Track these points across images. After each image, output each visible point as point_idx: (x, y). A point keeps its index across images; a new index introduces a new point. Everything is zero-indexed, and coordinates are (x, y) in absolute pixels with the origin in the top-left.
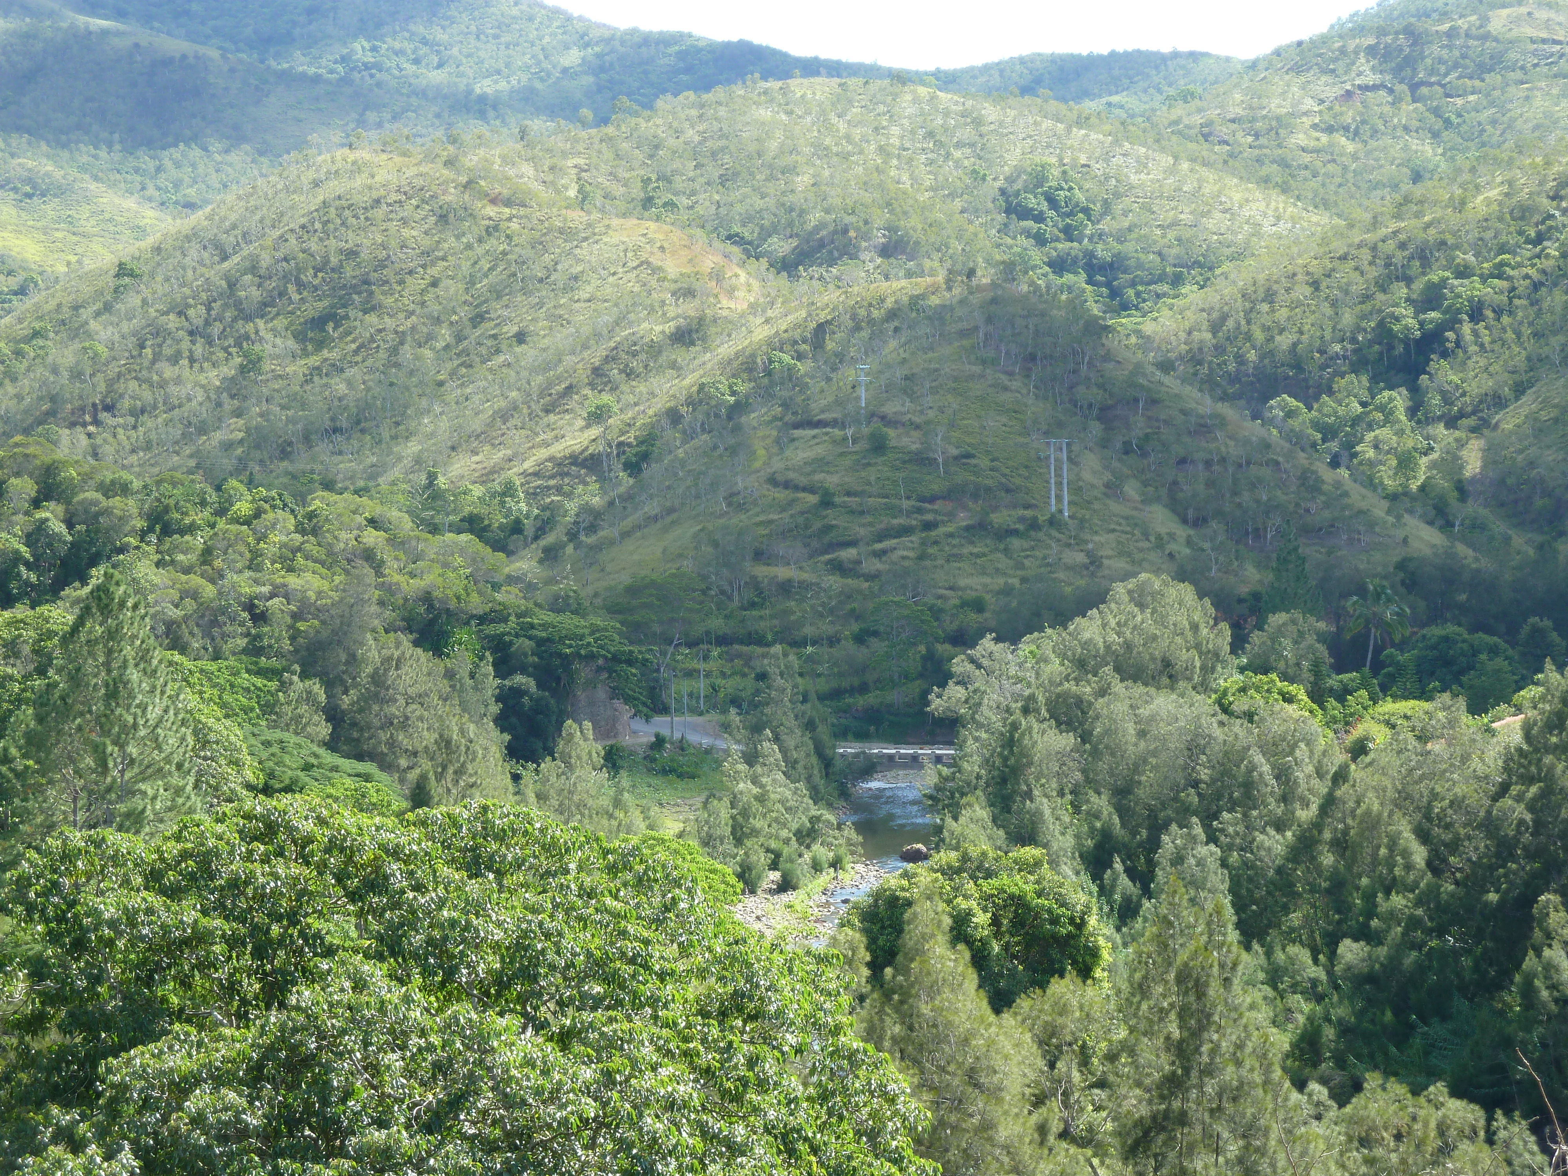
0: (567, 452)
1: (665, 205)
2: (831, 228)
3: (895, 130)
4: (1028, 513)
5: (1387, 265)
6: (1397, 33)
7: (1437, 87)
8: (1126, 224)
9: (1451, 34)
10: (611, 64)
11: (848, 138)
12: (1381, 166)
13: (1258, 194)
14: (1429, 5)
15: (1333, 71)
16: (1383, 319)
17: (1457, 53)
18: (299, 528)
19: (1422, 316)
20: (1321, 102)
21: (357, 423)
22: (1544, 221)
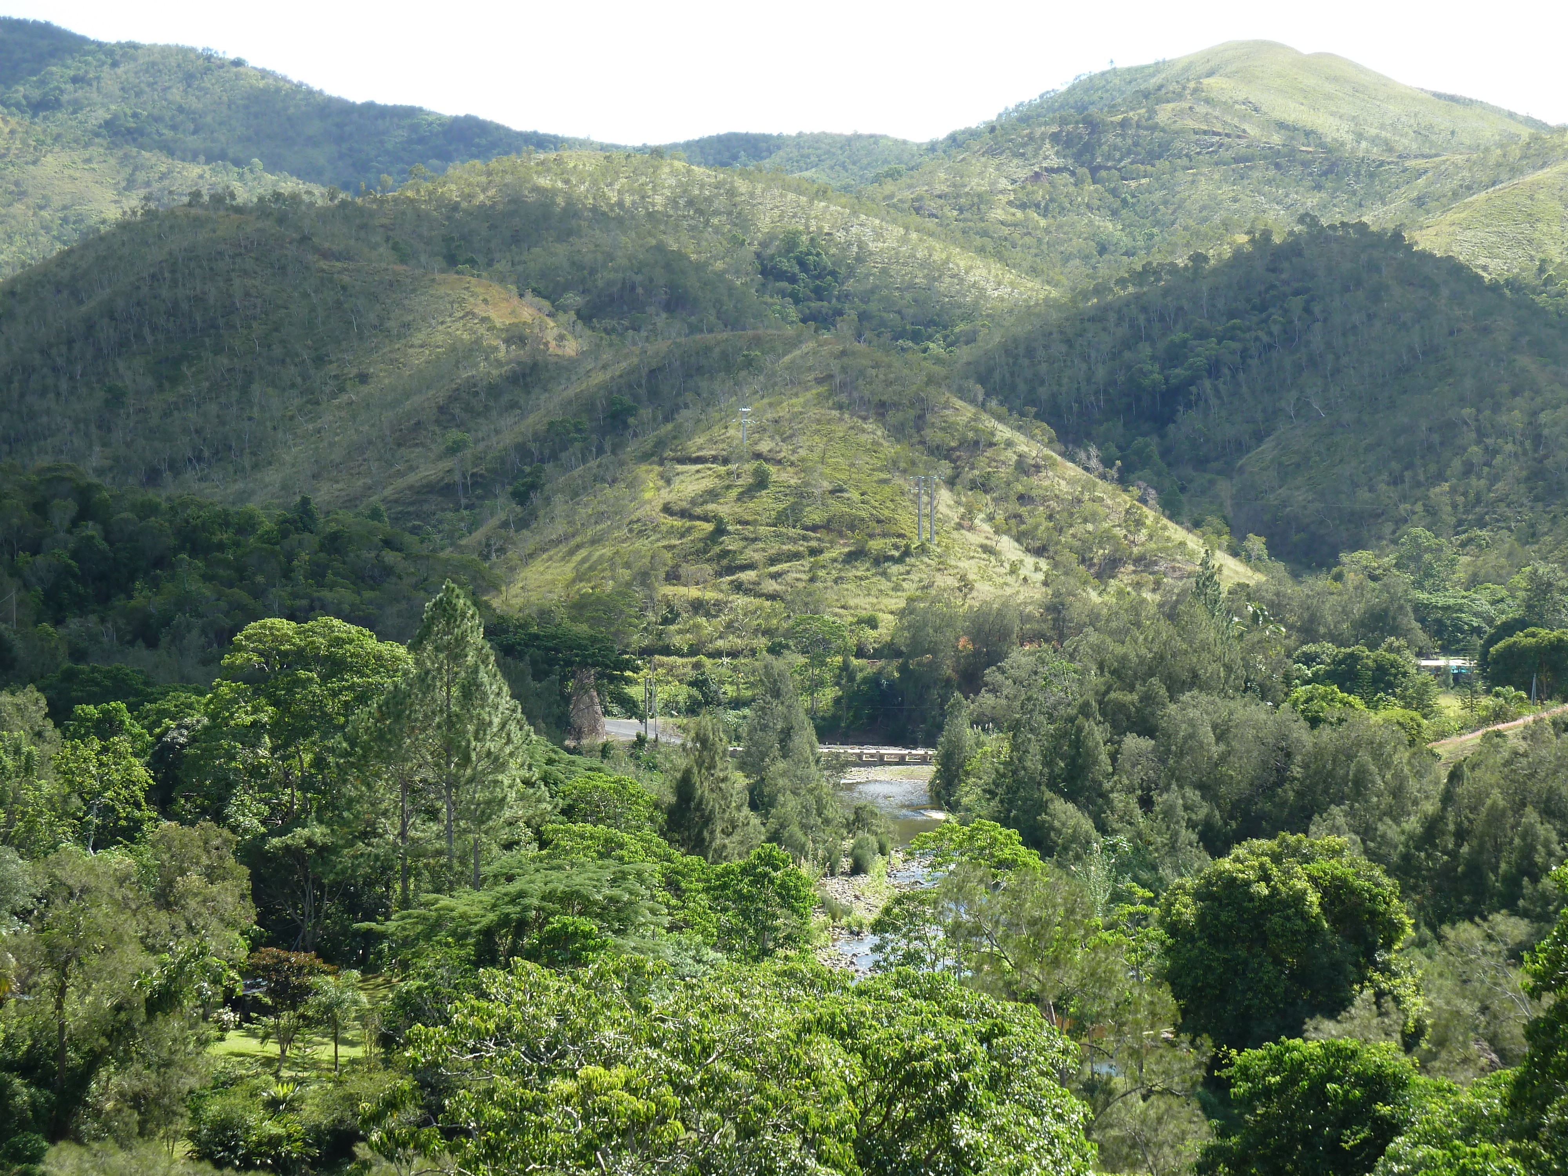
0: (424, 481)
1: (467, 261)
2: (620, 285)
3: (658, 199)
4: (902, 542)
5: (1132, 327)
6: (1077, 123)
7: (1113, 171)
8: (868, 286)
9: (1124, 124)
11: (620, 205)
12: (1071, 240)
13: (978, 262)
14: (1086, 98)
15: (1023, 155)
16: (1132, 374)
17: (1129, 141)
18: (322, 547)
19: (1167, 372)
20: (1014, 182)
21: (217, 453)
22: (1267, 290)
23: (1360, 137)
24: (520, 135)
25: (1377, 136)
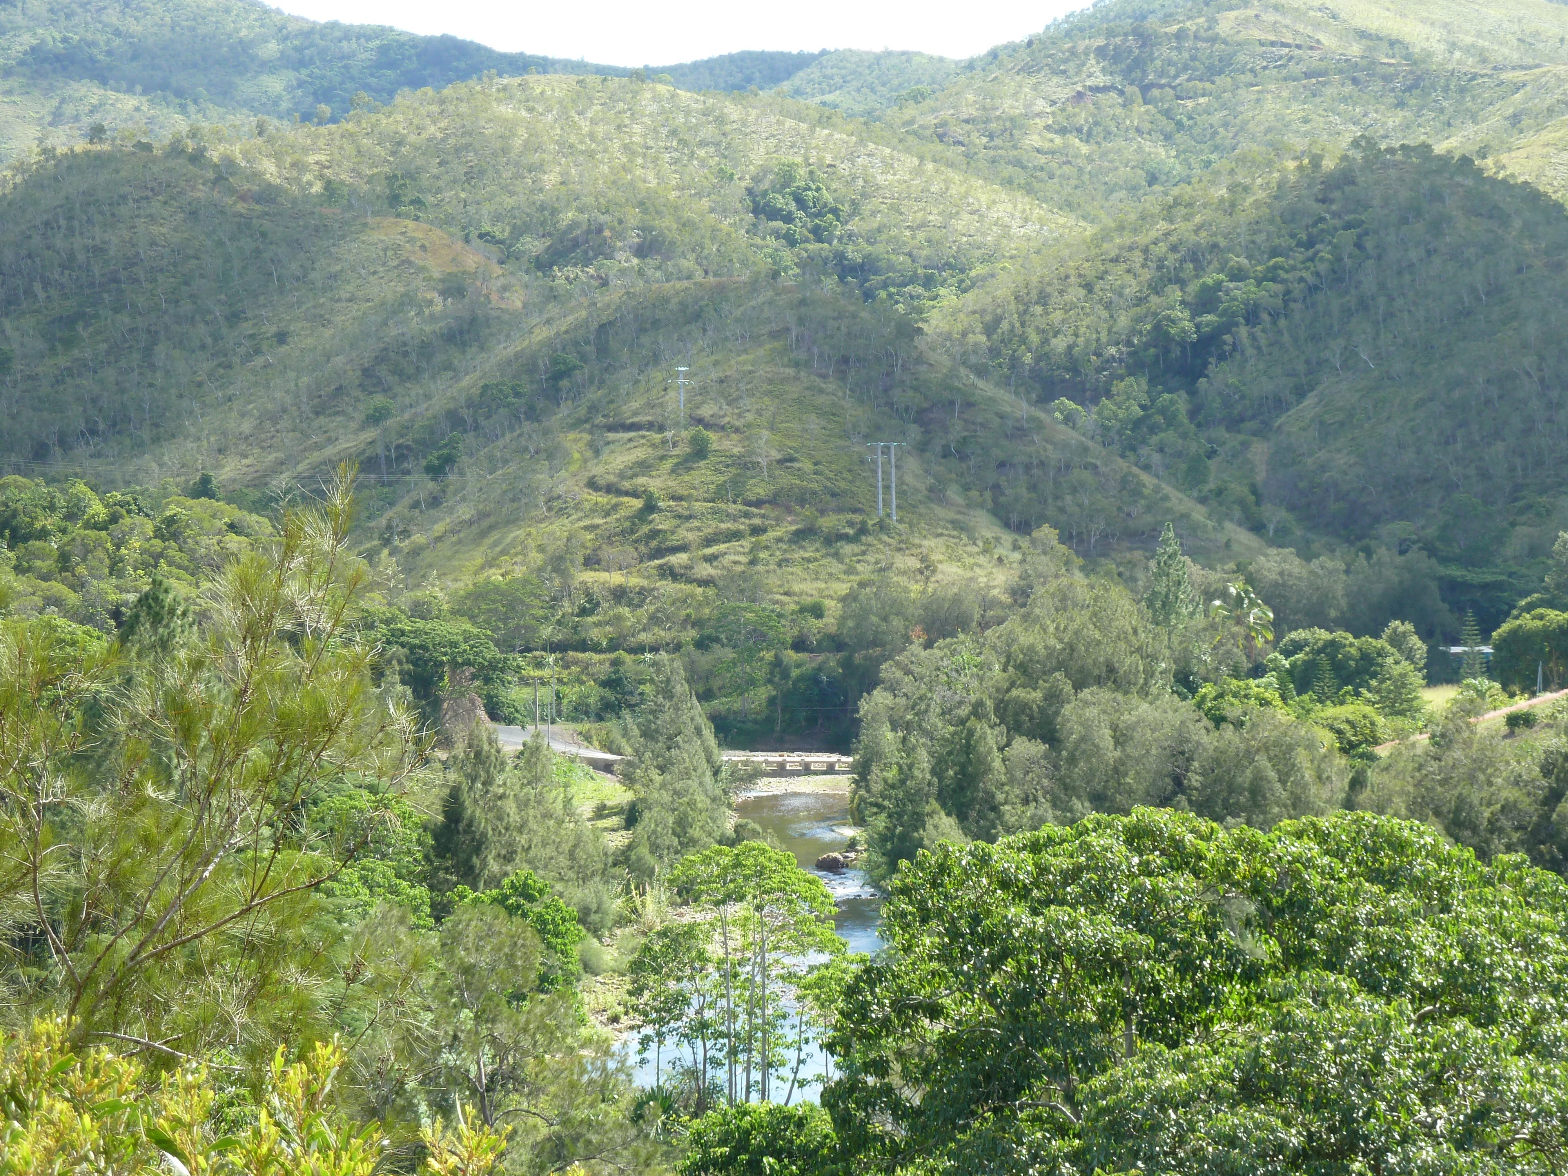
0: (343, 455)
1: (412, 202)
2: (584, 227)
3: (637, 128)
4: (857, 518)
5: (1160, 268)
6: (1126, 34)
7: (1167, 89)
8: (875, 225)
9: (1180, 36)
10: (311, 59)
11: (592, 136)
12: (1116, 169)
13: (1004, 196)
14: (1145, 6)
15: (1064, 72)
16: (1159, 322)
17: (1186, 55)
18: (158, 534)
19: (1198, 319)
20: (1053, 103)
21: (114, 425)
22: (1315, 224)
23: (1453, 46)
24: (503, 56)
25: (1473, 45)
